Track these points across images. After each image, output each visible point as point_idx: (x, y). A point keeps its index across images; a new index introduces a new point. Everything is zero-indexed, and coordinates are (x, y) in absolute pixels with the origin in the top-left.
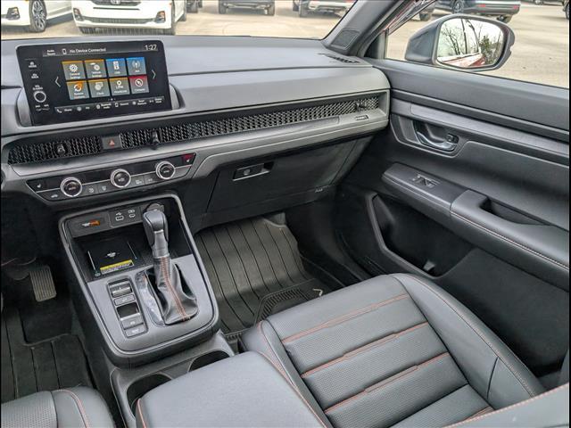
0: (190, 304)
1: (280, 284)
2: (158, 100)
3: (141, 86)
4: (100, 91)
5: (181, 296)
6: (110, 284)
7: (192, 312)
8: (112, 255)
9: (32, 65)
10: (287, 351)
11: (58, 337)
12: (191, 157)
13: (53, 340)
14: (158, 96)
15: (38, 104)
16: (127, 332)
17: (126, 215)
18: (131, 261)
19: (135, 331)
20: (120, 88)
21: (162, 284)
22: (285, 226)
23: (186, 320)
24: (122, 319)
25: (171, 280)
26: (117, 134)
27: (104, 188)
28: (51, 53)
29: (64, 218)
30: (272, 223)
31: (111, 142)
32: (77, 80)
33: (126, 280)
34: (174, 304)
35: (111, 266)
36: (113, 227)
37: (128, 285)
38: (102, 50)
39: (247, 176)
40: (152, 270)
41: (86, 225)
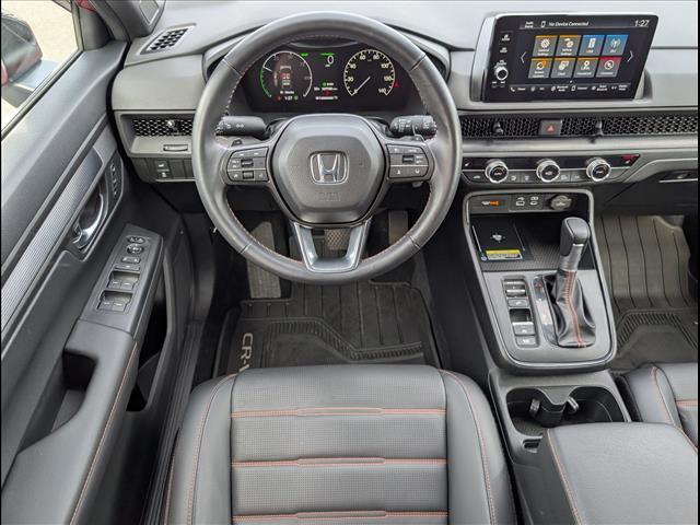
0: (588, 331)
1: (651, 301)
2: (623, 87)
3: (610, 69)
4: (562, 72)
5: (581, 320)
6: (506, 280)
7: (589, 340)
8: (498, 237)
9: (506, 38)
10: (680, 415)
11: (400, 284)
12: (633, 159)
13: (395, 285)
14: (623, 82)
15: (496, 80)
16: (519, 339)
17: (528, 201)
18: (518, 251)
19: (526, 341)
20: (586, 69)
21: (562, 299)
22: (680, 229)
23: (581, 347)
24: (514, 324)
25: (571, 298)
26: (559, 119)
27: (527, 178)
28: (529, 25)
29: (470, 195)
30: (662, 222)
31: (550, 127)
32: (544, 57)
33: (522, 280)
34: (572, 326)
35: (498, 252)
36: (510, 211)
37: (523, 287)
38: (584, 24)
39: (680, 179)
40: (552, 278)
41: (485, 203)
